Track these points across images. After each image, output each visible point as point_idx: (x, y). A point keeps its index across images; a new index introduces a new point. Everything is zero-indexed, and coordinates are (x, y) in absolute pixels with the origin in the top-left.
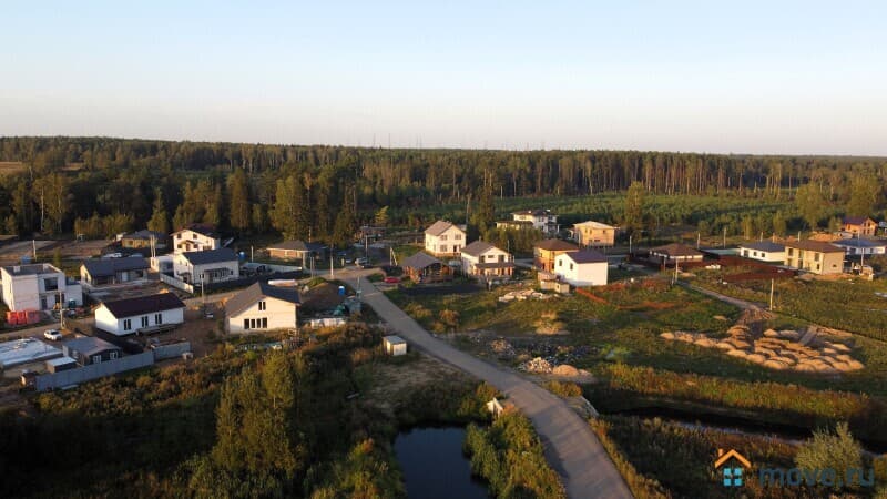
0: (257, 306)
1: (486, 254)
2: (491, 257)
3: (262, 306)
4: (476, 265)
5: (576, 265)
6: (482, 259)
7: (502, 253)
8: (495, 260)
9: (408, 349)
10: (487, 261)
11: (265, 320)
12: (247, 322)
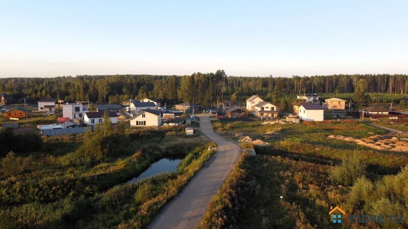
0: (141, 116)
1: (265, 106)
2: (267, 108)
3: (144, 116)
4: (259, 111)
5: (306, 111)
6: (263, 108)
7: (273, 106)
8: (269, 109)
9: (194, 132)
10: (265, 109)
11: (145, 122)
12: (137, 122)
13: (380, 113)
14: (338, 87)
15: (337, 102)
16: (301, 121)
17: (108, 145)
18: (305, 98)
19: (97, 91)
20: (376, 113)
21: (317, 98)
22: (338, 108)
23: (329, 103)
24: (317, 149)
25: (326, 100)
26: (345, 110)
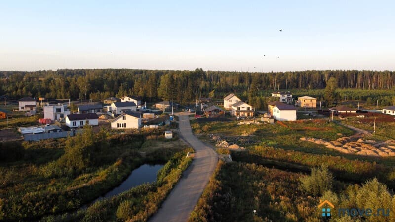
0: (122, 118)
1: (241, 106)
2: (243, 107)
3: (124, 118)
4: (236, 111)
5: (280, 111)
6: (239, 108)
7: (248, 106)
8: (245, 109)
9: (173, 136)
10: (241, 109)
11: (125, 124)
12: (118, 124)
13: (348, 112)
14: (310, 82)
15: (310, 100)
16: (276, 120)
17: (89, 155)
18: (279, 95)
19: (78, 88)
20: (345, 112)
21: (291, 96)
22: (310, 106)
23: (302, 101)
24: (289, 154)
25: (299, 98)
26: (317, 107)
